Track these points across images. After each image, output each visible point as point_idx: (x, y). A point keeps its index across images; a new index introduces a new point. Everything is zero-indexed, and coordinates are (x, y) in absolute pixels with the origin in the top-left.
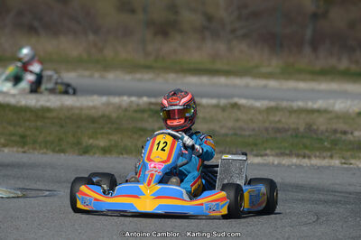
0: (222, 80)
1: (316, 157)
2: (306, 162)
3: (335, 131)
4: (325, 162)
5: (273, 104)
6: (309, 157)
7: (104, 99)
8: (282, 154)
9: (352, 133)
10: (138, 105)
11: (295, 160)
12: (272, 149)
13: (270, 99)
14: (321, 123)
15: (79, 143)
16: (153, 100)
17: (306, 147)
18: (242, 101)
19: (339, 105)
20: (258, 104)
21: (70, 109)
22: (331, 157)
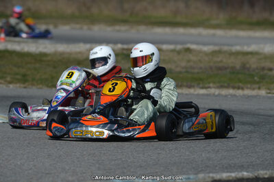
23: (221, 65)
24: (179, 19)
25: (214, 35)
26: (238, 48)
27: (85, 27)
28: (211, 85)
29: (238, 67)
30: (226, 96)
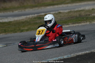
0: (56, 6)
1: (82, 22)
2: (80, 24)
3: (87, 15)
4: (85, 24)
5: (69, 10)
6: (81, 23)
7: (25, 17)
8: (73, 23)
9: (91, 15)
10: (34, 17)
11: (77, 24)
12: (70, 22)
13: (69, 9)
14: (83, 13)
15: (20, 29)
16: (38, 15)
17: (79, 20)
18: (61, 11)
19: (87, 8)
20: (66, 11)
21: (17, 21)
22: (86, 22)
23: (72, 16)
24: (55, 3)
25: (67, 6)
26: (77, 9)
27: (23, 10)
28: (70, 23)
29: (78, 16)
30: (76, 26)
